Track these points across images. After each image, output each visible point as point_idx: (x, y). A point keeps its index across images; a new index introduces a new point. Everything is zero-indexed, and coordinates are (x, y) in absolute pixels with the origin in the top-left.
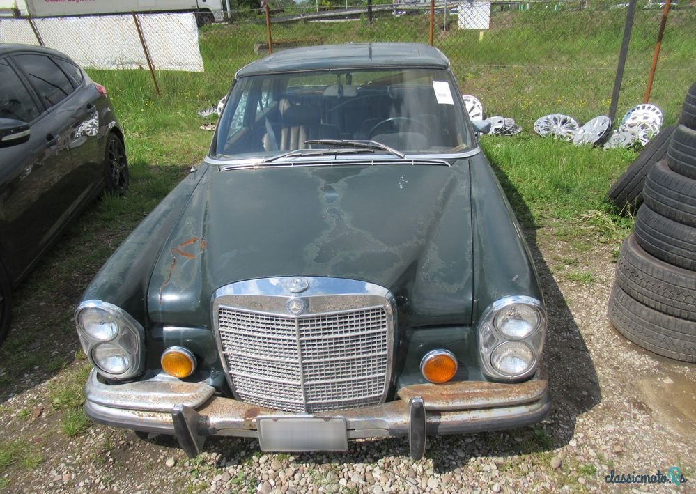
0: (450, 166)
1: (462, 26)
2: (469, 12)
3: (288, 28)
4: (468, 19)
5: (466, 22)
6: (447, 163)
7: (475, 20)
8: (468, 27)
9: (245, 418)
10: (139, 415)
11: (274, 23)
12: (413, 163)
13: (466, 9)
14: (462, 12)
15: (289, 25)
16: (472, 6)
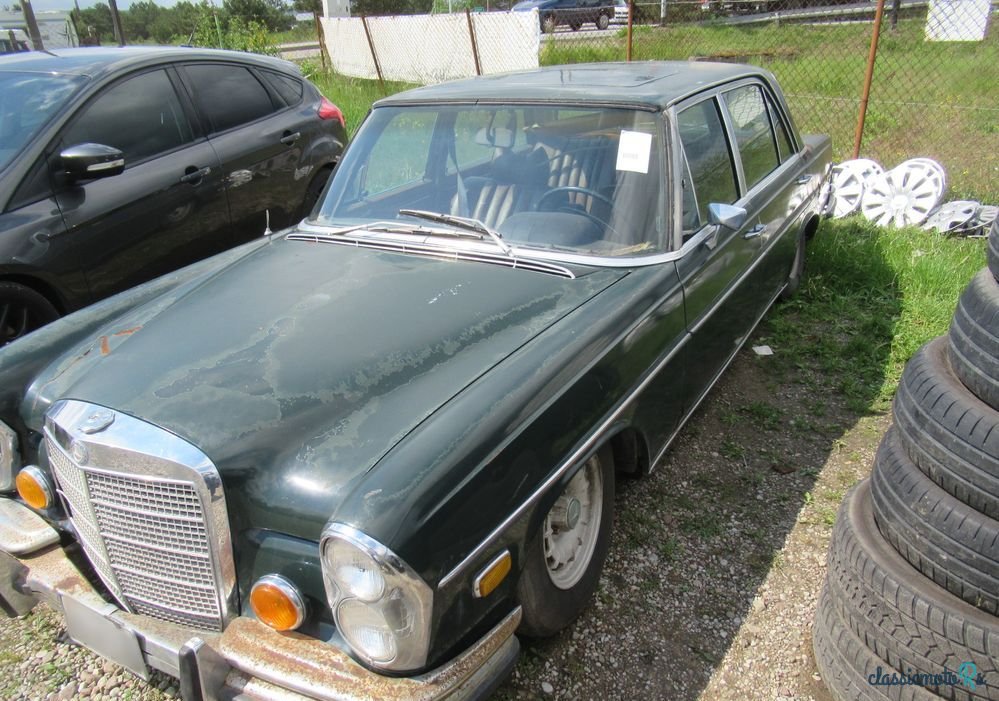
0: (573, 277)
1: (932, 36)
3: (749, 33)
4: (945, 23)
5: (941, 29)
6: (568, 273)
7: (958, 25)
8: (942, 37)
11: (730, 26)
12: (515, 264)
15: (754, 30)
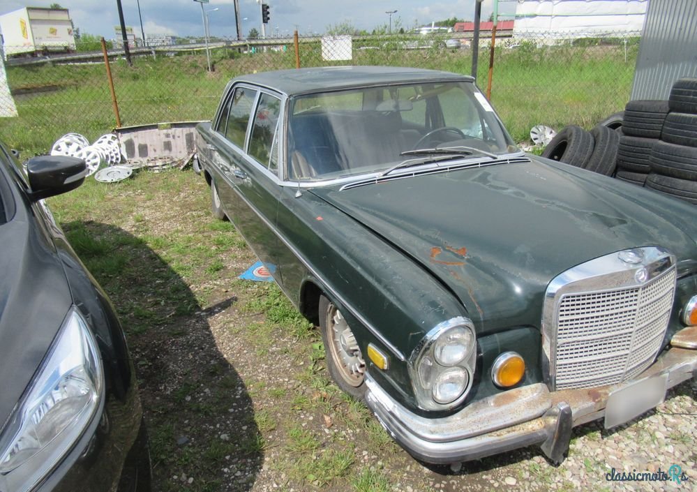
1: (326, 58)
2: (332, 45)
4: (332, 51)
5: (330, 54)
7: (339, 52)
8: (332, 58)
9: (594, 401)
10: (498, 435)
13: (329, 42)
14: (326, 45)
16: (334, 39)
